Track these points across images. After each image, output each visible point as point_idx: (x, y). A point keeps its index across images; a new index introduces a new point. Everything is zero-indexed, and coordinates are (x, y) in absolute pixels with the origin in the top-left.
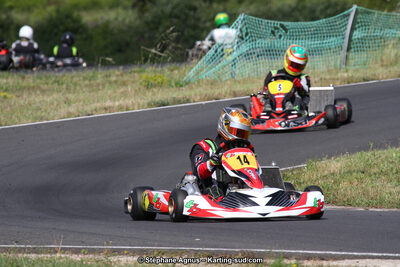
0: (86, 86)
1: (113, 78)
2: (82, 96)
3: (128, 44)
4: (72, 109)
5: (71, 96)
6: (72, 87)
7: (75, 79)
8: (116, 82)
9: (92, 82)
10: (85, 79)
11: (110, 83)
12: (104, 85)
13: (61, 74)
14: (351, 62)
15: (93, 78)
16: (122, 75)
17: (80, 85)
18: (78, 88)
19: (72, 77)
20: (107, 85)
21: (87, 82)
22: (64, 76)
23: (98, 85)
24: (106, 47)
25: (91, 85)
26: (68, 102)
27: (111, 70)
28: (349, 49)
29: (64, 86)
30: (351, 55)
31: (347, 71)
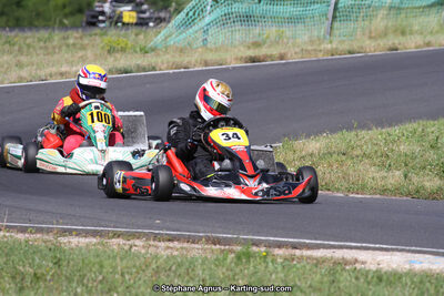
0: (41, 48)
1: (71, 41)
2: (34, 59)
4: (24, 73)
5: (24, 59)
6: (25, 49)
7: (28, 41)
8: (74, 45)
9: (48, 44)
10: (40, 40)
11: (68, 46)
12: (60, 48)
13: (13, 34)
14: (336, 32)
15: (50, 39)
16: (81, 38)
17: (34, 47)
18: (31, 50)
19: (26, 38)
20: (64, 48)
21: (42, 44)
22: (16, 36)
23: (54, 48)
24: (64, 6)
25: (46, 48)
26: (19, 65)
27: (69, 32)
28: (334, 17)
29: (16, 48)
30: (336, 25)
31: (331, 42)
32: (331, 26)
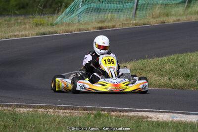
0: (6, 24)
1: (19, 21)
2: (3, 29)
3: (27, 5)
8: (21, 23)
9: (9, 23)
10: (5, 21)
11: (18, 23)
12: (14, 25)
14: (137, 16)
15: (10, 20)
16: (24, 19)
18: (2, 25)
20: (16, 24)
21: (6, 22)
23: (12, 24)
24: (16, 6)
25: (8, 24)
27: (18, 17)
28: (136, 9)
30: (137, 12)
31: (135, 20)
32: (135, 14)
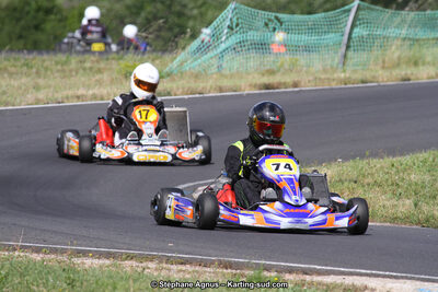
0: (58, 71)
1: (88, 65)
2: (51, 82)
4: (41, 95)
5: (41, 82)
6: (43, 71)
7: (46, 64)
8: (91, 68)
9: (65, 67)
10: (57, 63)
11: (84, 69)
12: (77, 73)
13: (31, 57)
14: (349, 62)
15: (66, 63)
16: (98, 62)
17: (51, 70)
18: (49, 73)
19: (44, 61)
20: (81, 71)
21: (59, 67)
22: (34, 59)
23: (71, 71)
25: (63, 71)
26: (37, 88)
27: (87, 56)
28: (348, 47)
29: (34, 70)
30: (350, 54)
31: (344, 71)
32: (345, 56)
